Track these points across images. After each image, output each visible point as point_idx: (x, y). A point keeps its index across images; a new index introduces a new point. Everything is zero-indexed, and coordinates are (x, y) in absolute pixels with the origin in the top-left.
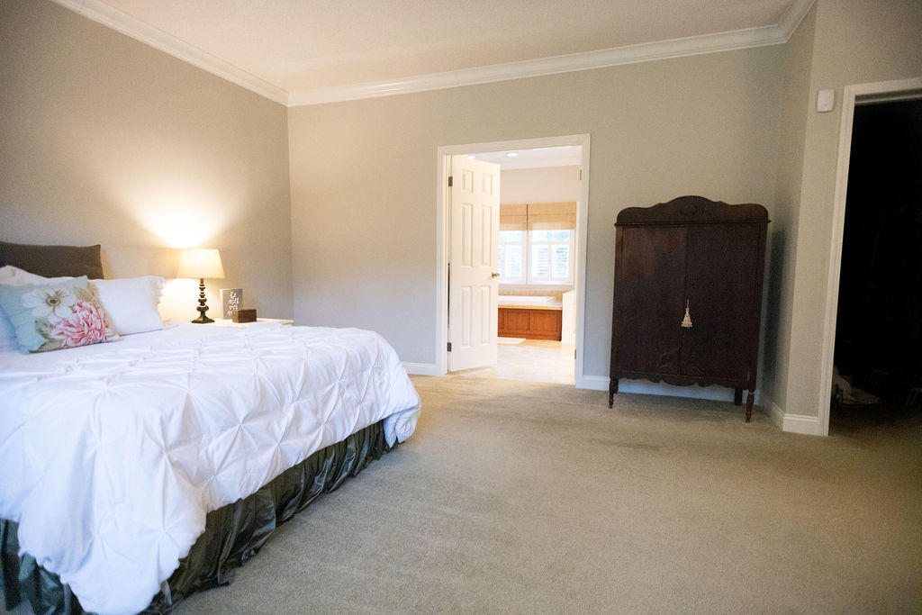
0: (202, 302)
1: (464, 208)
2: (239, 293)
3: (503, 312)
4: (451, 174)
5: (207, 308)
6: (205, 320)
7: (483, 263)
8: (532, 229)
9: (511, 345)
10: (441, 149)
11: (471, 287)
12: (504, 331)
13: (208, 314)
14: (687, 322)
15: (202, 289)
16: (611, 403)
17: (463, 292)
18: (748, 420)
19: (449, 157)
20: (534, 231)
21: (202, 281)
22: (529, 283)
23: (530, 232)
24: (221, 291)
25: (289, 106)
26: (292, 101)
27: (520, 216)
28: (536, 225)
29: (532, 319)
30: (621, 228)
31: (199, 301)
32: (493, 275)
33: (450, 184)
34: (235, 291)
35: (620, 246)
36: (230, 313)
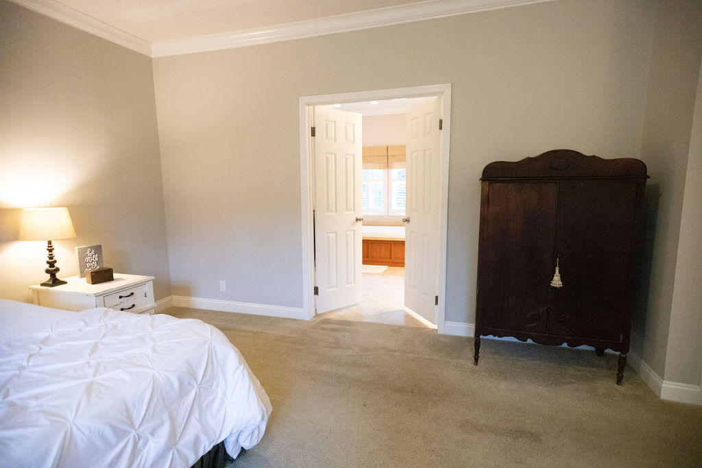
0: (52, 264)
1: (327, 158)
2: (98, 249)
3: (367, 243)
4: (314, 124)
5: (58, 270)
6: (55, 282)
7: (347, 209)
8: (391, 168)
9: (375, 274)
10: (302, 100)
11: (336, 232)
12: (368, 259)
13: (58, 275)
14: (557, 281)
15: (50, 251)
16: (476, 360)
17: (328, 238)
18: (619, 382)
19: (311, 107)
20: (393, 170)
21: (50, 243)
22: (390, 214)
23: (390, 170)
24: (76, 248)
25: (153, 56)
26: (157, 50)
27: (381, 156)
28: (396, 164)
29: (393, 249)
30: (487, 183)
31: (48, 262)
32: (357, 220)
33: (313, 134)
34: (92, 248)
35: (486, 201)
36: (88, 270)
